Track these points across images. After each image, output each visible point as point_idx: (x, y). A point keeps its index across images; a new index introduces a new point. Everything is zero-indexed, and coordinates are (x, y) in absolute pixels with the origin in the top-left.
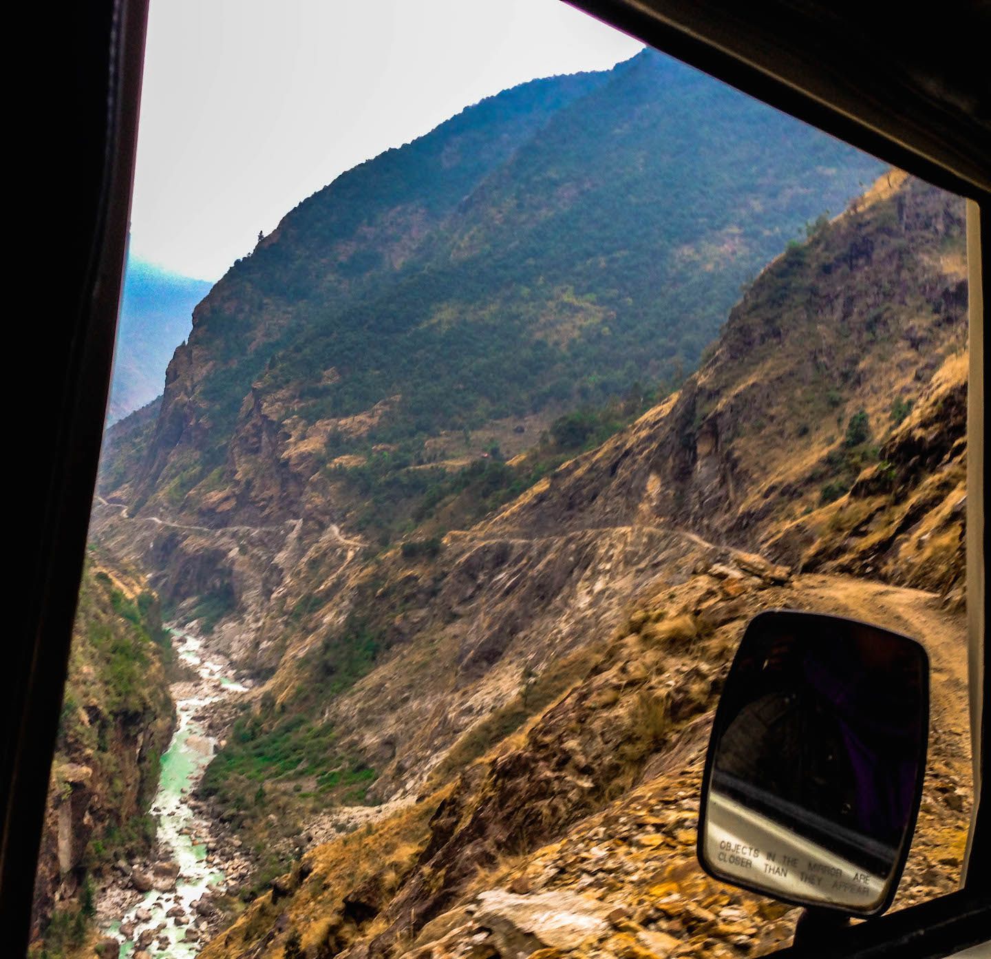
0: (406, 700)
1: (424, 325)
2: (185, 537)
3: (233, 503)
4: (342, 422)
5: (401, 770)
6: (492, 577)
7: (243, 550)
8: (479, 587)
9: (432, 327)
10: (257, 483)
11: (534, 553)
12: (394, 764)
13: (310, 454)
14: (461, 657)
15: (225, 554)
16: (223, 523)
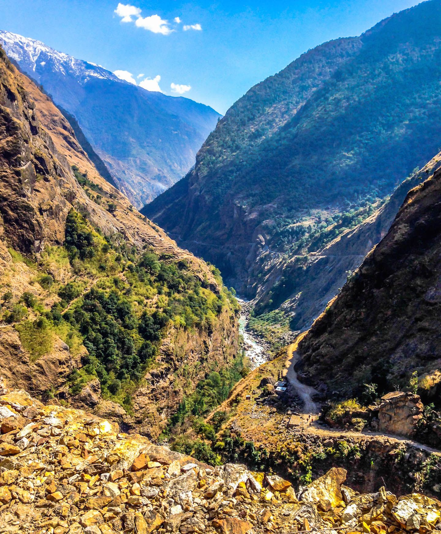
0: (303, 303)
1: (290, 166)
2: (210, 249)
3: (226, 236)
4: (264, 207)
5: (304, 321)
6: (324, 267)
7: (232, 253)
8: (321, 270)
9: (293, 167)
10: (235, 229)
11: (336, 260)
12: (302, 320)
13: (254, 219)
14: (318, 290)
15: (226, 255)
16: (222, 244)
